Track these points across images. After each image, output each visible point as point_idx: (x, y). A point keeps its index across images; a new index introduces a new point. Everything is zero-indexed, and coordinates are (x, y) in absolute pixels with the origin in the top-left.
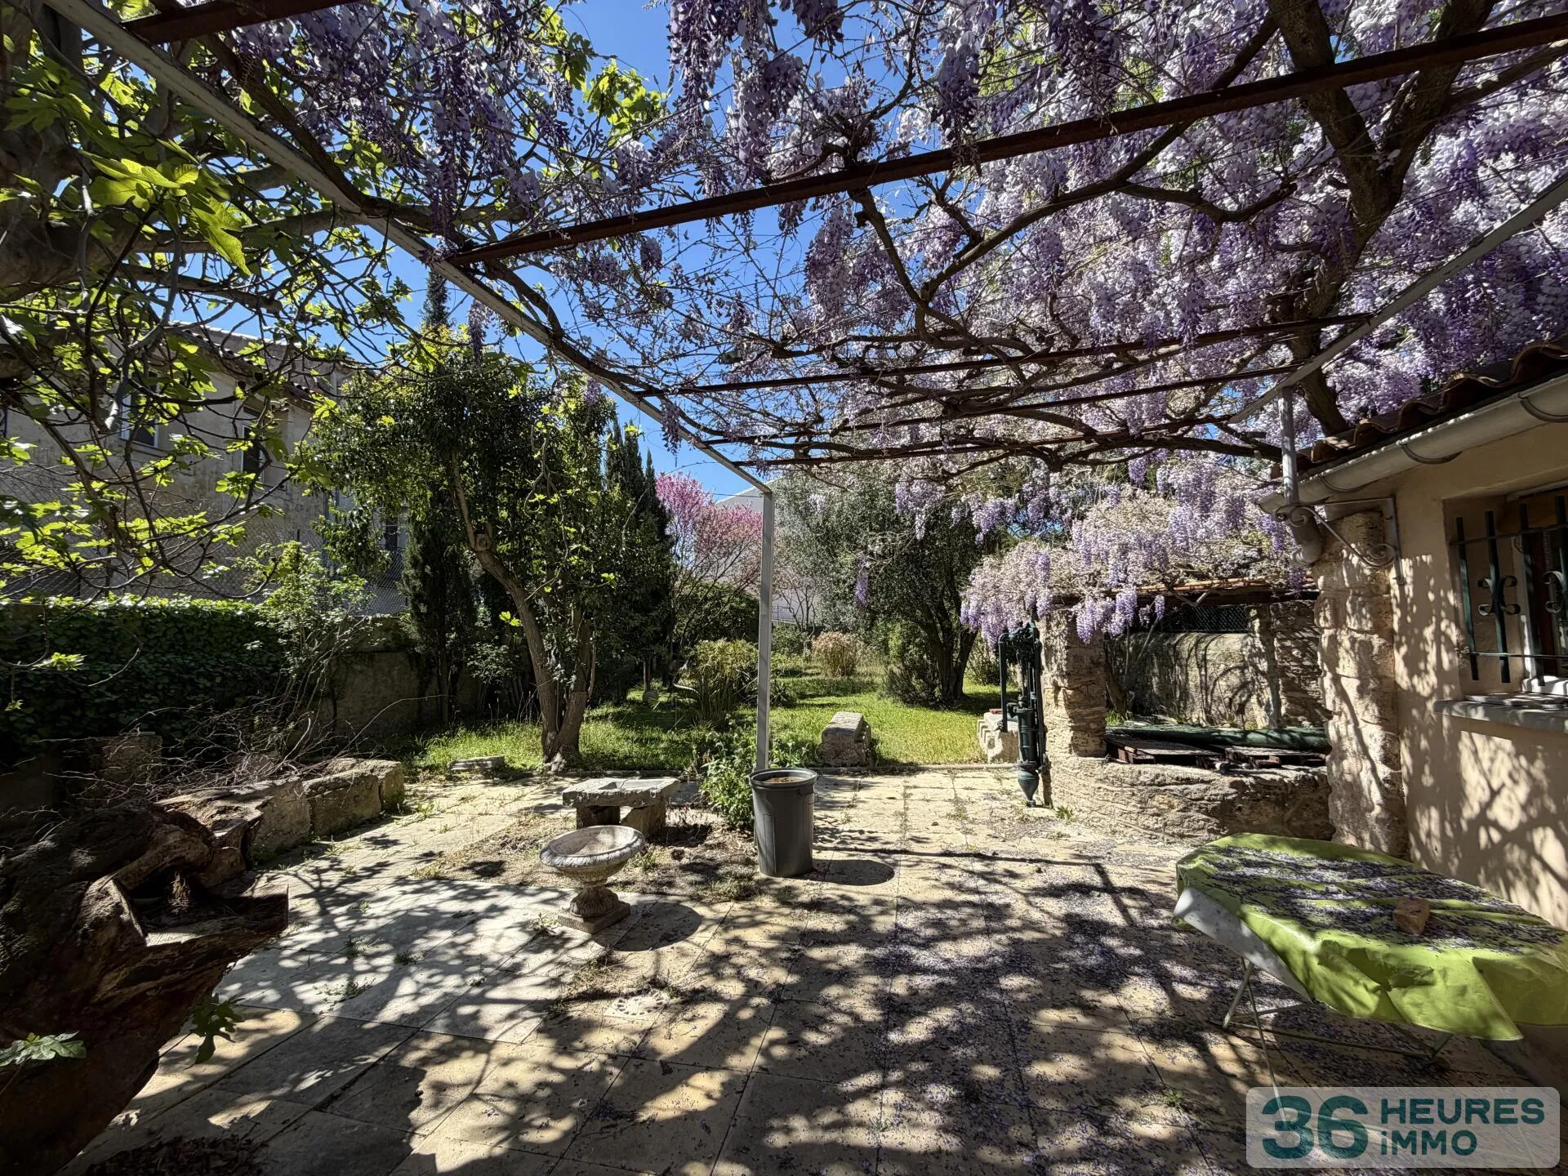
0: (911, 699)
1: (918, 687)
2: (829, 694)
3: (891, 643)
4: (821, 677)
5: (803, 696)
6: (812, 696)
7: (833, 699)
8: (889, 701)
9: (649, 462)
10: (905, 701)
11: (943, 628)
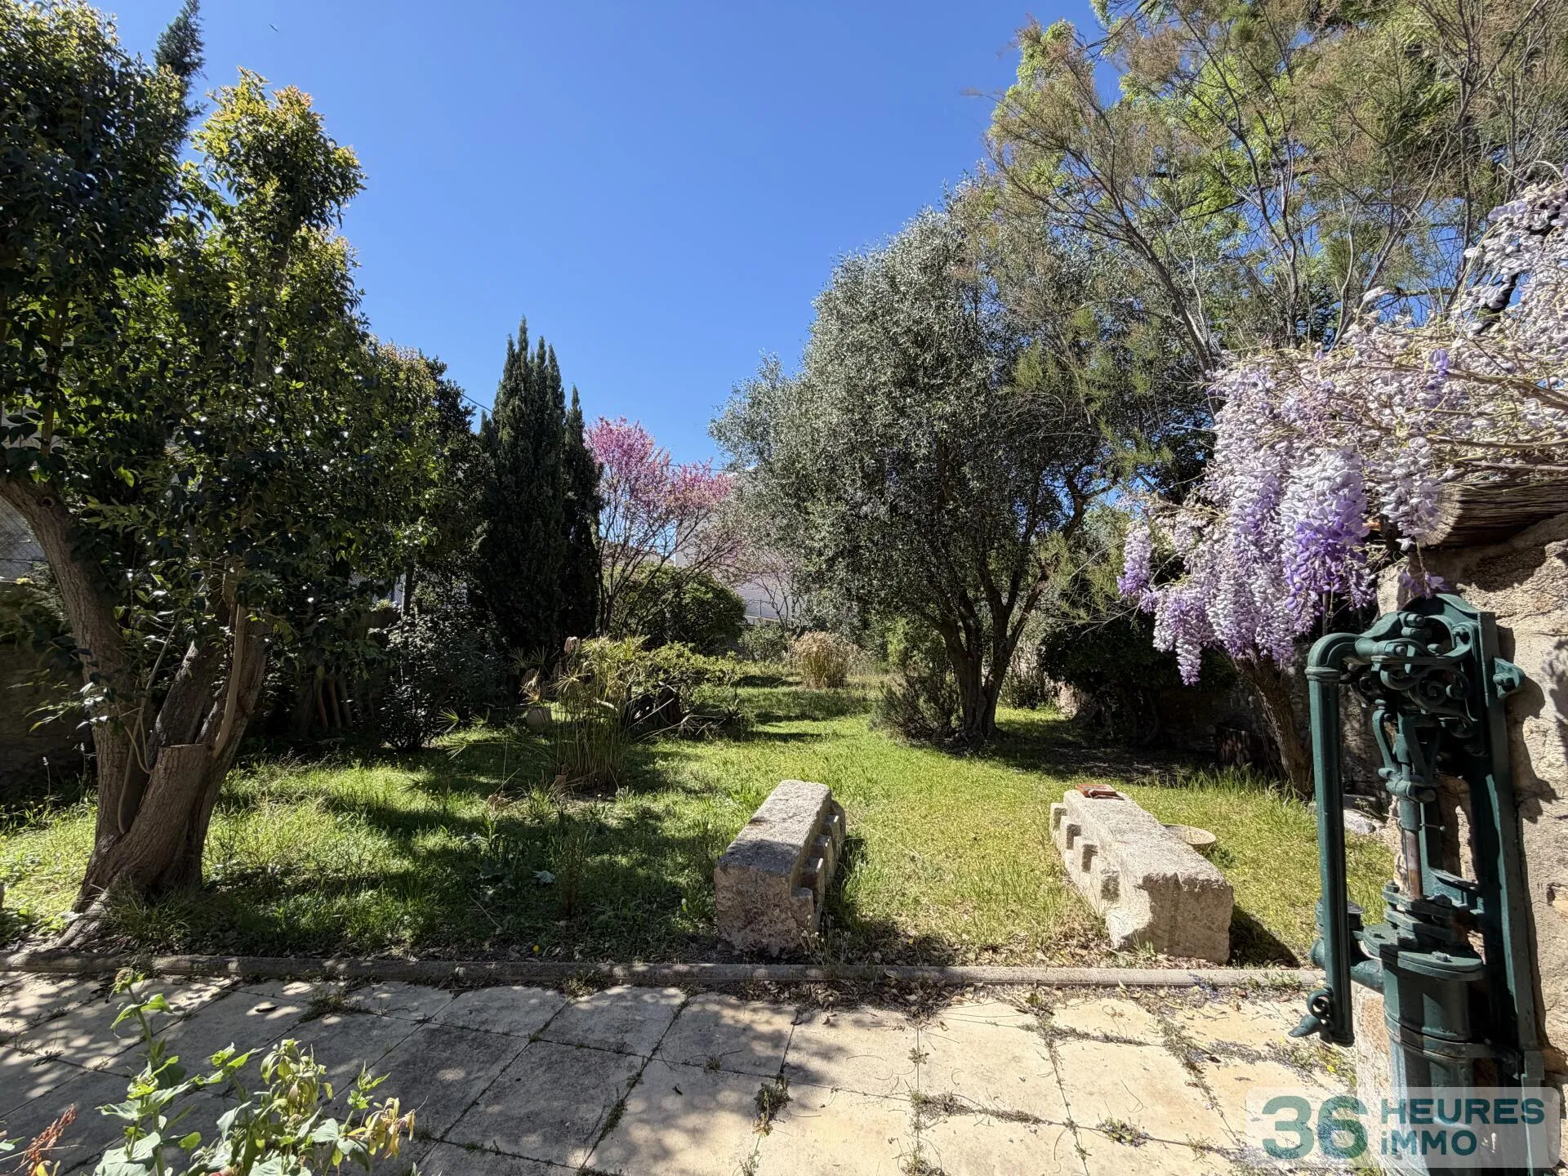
0: (916, 732)
1: (927, 714)
2: (802, 717)
3: (891, 648)
4: (799, 689)
5: (766, 718)
6: (779, 719)
7: (805, 726)
8: (884, 734)
9: (576, 401)
10: (908, 734)
11: (967, 628)
